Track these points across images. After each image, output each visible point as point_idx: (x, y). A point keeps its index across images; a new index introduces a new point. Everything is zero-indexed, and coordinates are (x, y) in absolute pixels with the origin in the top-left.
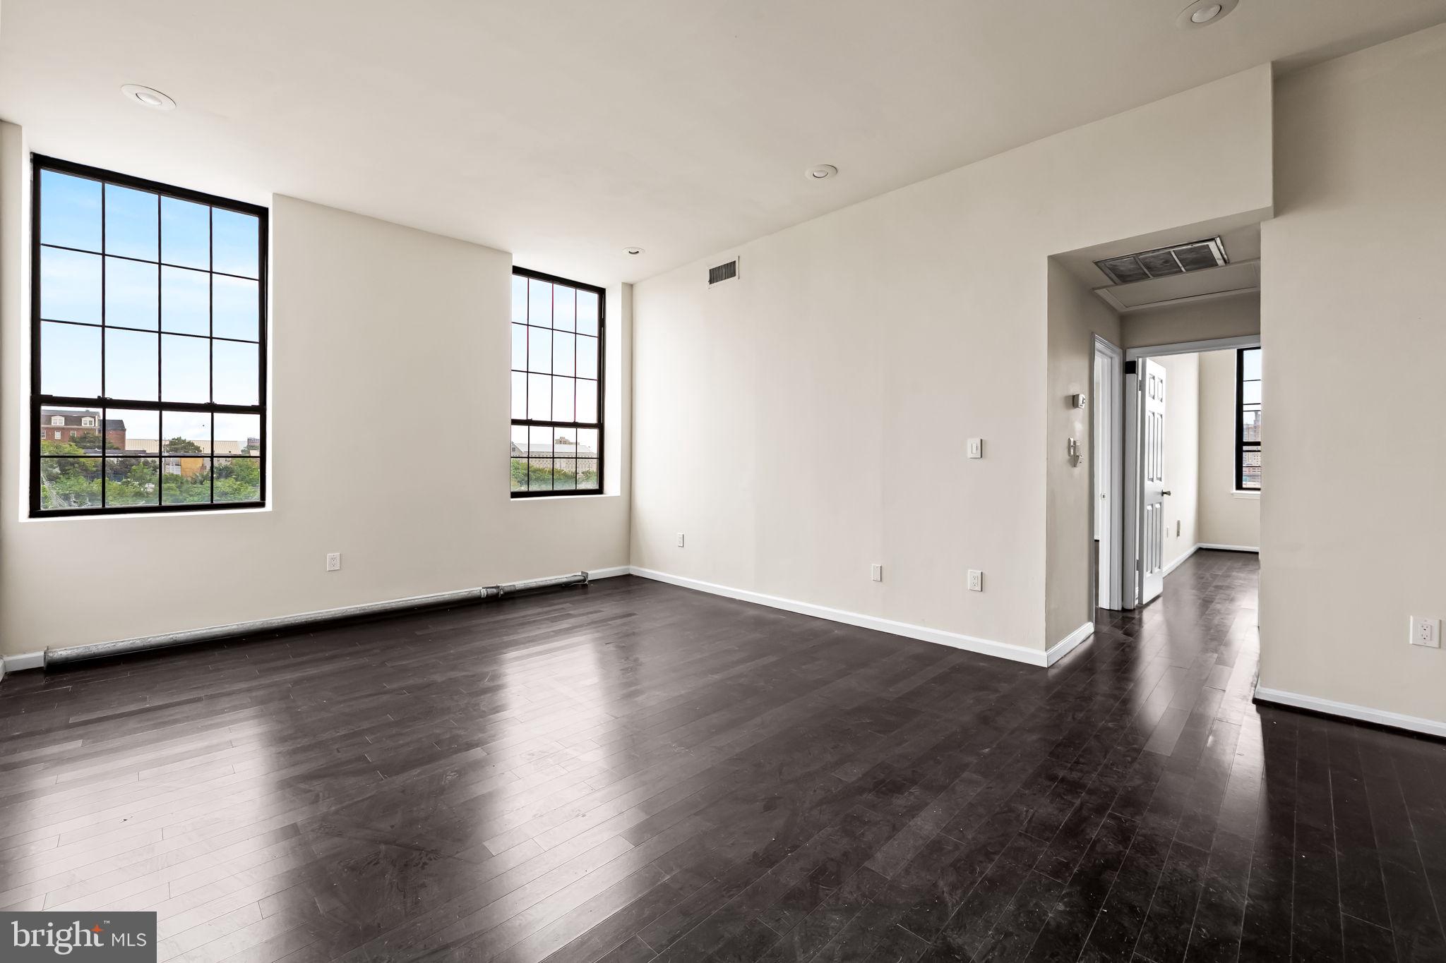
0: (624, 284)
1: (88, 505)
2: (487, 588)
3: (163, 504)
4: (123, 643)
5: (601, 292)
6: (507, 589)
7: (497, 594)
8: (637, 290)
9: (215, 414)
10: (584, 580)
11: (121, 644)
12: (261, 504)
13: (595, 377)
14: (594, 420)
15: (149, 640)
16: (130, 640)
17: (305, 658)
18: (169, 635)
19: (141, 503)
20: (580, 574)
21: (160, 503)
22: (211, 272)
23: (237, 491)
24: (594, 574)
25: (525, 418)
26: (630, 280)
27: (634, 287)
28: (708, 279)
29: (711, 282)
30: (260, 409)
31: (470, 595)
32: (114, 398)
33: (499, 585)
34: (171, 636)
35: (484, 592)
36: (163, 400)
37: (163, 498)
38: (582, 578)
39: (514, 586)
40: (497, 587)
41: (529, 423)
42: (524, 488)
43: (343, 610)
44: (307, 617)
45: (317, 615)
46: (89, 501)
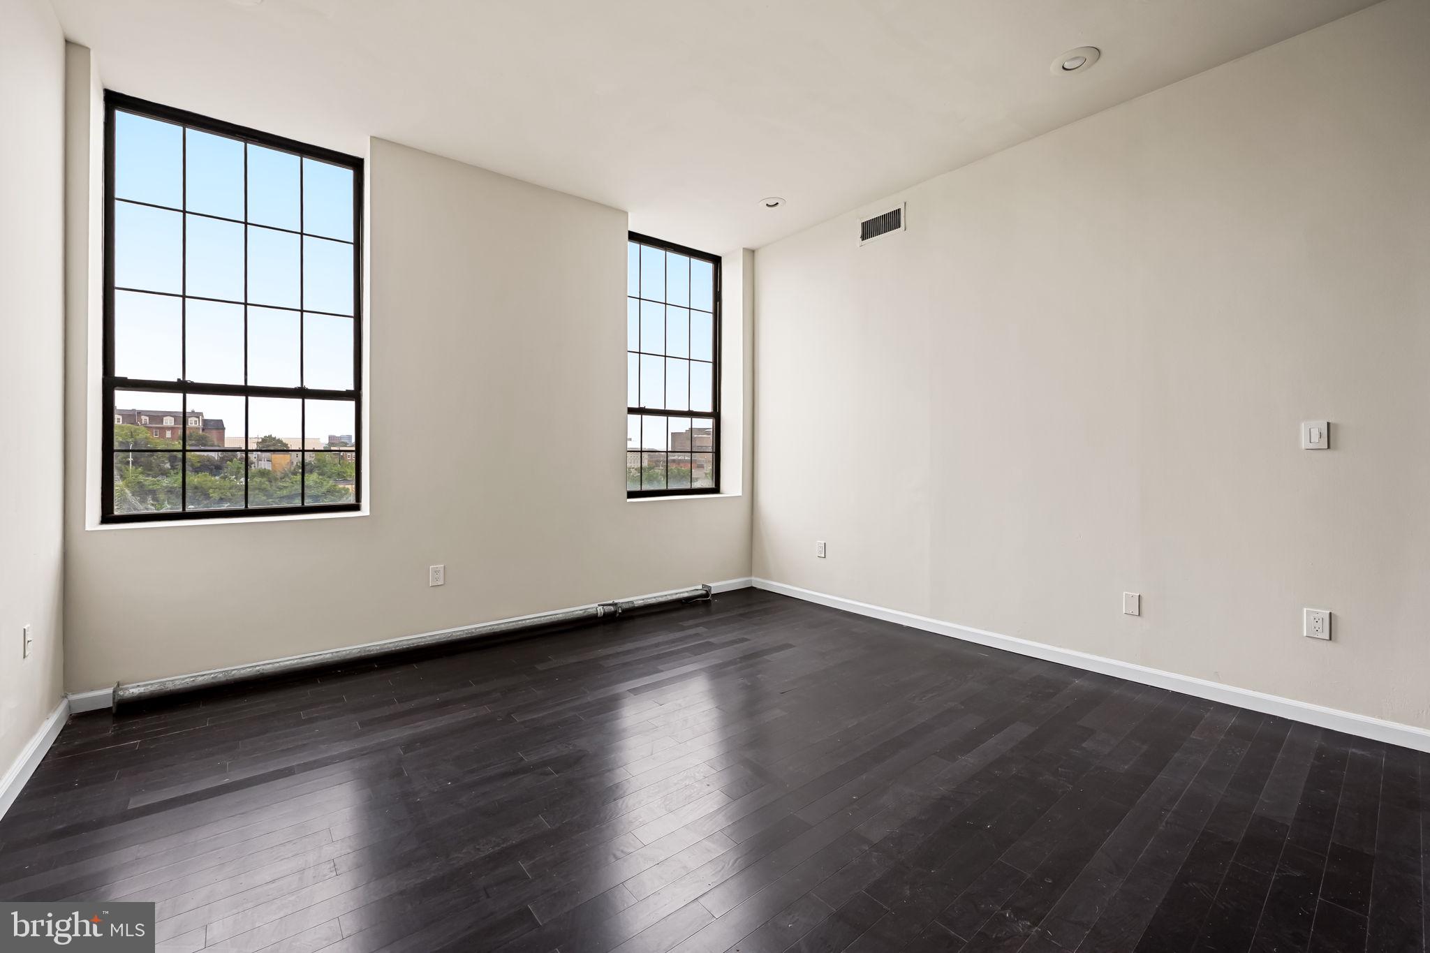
0: (745, 250)
1: (167, 509)
2: (603, 605)
3: (250, 507)
4: (203, 678)
5: (716, 261)
6: (625, 606)
7: (615, 612)
8: (760, 257)
9: (306, 401)
10: (707, 595)
11: (200, 679)
12: (356, 507)
13: (710, 358)
14: (709, 409)
15: (233, 672)
16: (212, 674)
17: (413, 704)
18: (256, 666)
19: (225, 507)
20: (700, 587)
21: (246, 506)
22: (302, 234)
23: (330, 492)
24: (717, 586)
25: (637, 407)
26: (750, 245)
27: (756, 253)
28: (860, 234)
29: (864, 237)
30: (354, 395)
31: (585, 614)
32: (195, 381)
33: (616, 601)
34: (258, 668)
35: (600, 611)
36: (249, 384)
37: (250, 499)
38: (704, 592)
39: (632, 602)
40: (614, 605)
41: (641, 411)
42: (637, 488)
43: (449, 633)
44: (410, 642)
45: (420, 640)
46: (168, 504)
